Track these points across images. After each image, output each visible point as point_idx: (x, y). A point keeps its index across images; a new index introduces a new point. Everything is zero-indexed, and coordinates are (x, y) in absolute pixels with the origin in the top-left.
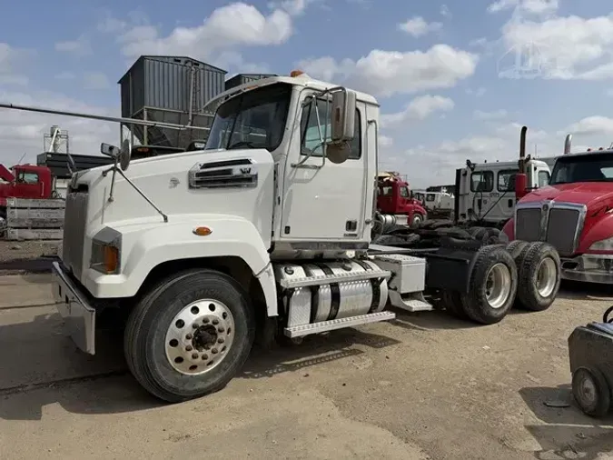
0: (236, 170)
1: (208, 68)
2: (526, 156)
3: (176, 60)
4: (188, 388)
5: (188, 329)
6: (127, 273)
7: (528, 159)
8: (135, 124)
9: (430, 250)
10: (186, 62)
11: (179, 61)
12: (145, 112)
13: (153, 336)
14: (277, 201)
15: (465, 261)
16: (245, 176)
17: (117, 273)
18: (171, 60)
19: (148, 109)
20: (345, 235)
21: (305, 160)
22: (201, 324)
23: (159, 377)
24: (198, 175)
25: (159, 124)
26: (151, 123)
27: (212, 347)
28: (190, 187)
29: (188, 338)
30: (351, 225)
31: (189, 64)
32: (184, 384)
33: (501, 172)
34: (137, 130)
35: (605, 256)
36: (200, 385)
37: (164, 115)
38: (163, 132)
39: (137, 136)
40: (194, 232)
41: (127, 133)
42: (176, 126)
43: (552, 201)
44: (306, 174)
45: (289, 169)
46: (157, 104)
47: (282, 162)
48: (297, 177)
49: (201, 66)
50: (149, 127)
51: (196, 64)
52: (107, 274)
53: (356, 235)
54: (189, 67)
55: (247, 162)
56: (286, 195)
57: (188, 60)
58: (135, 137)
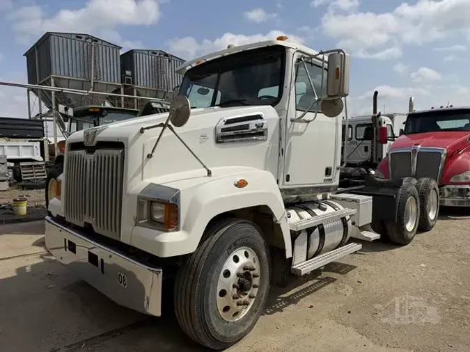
0: (252, 124)
1: (105, 44)
2: (378, 113)
3: (78, 37)
4: (234, 334)
5: (233, 279)
6: (187, 229)
7: (379, 115)
8: (42, 90)
9: (355, 188)
10: (87, 39)
11: (81, 38)
12: (52, 80)
13: (209, 289)
14: (281, 151)
15: (393, 196)
16: (259, 130)
17: (177, 230)
18: (73, 37)
19: (54, 78)
20: (325, 180)
21: (304, 115)
22: (242, 271)
23: (214, 328)
24: (223, 130)
25: (66, 90)
26: (59, 89)
27: (249, 293)
28: (217, 142)
29: (234, 286)
30: (328, 172)
31: (90, 41)
32: (230, 331)
33: (358, 125)
34: (45, 97)
35: (459, 186)
36: (242, 330)
37: (69, 83)
38: (68, 97)
39: (44, 101)
40: (236, 185)
41: (34, 98)
42: (79, 92)
43: (419, 146)
44: (300, 127)
45: (289, 123)
46: (62, 73)
47: (284, 117)
48: (294, 131)
49: (99, 42)
50: (57, 93)
51: (95, 41)
52: (168, 232)
53: (331, 180)
54: (89, 43)
55: (259, 117)
56: (287, 147)
57: (88, 37)
58: (43, 103)
